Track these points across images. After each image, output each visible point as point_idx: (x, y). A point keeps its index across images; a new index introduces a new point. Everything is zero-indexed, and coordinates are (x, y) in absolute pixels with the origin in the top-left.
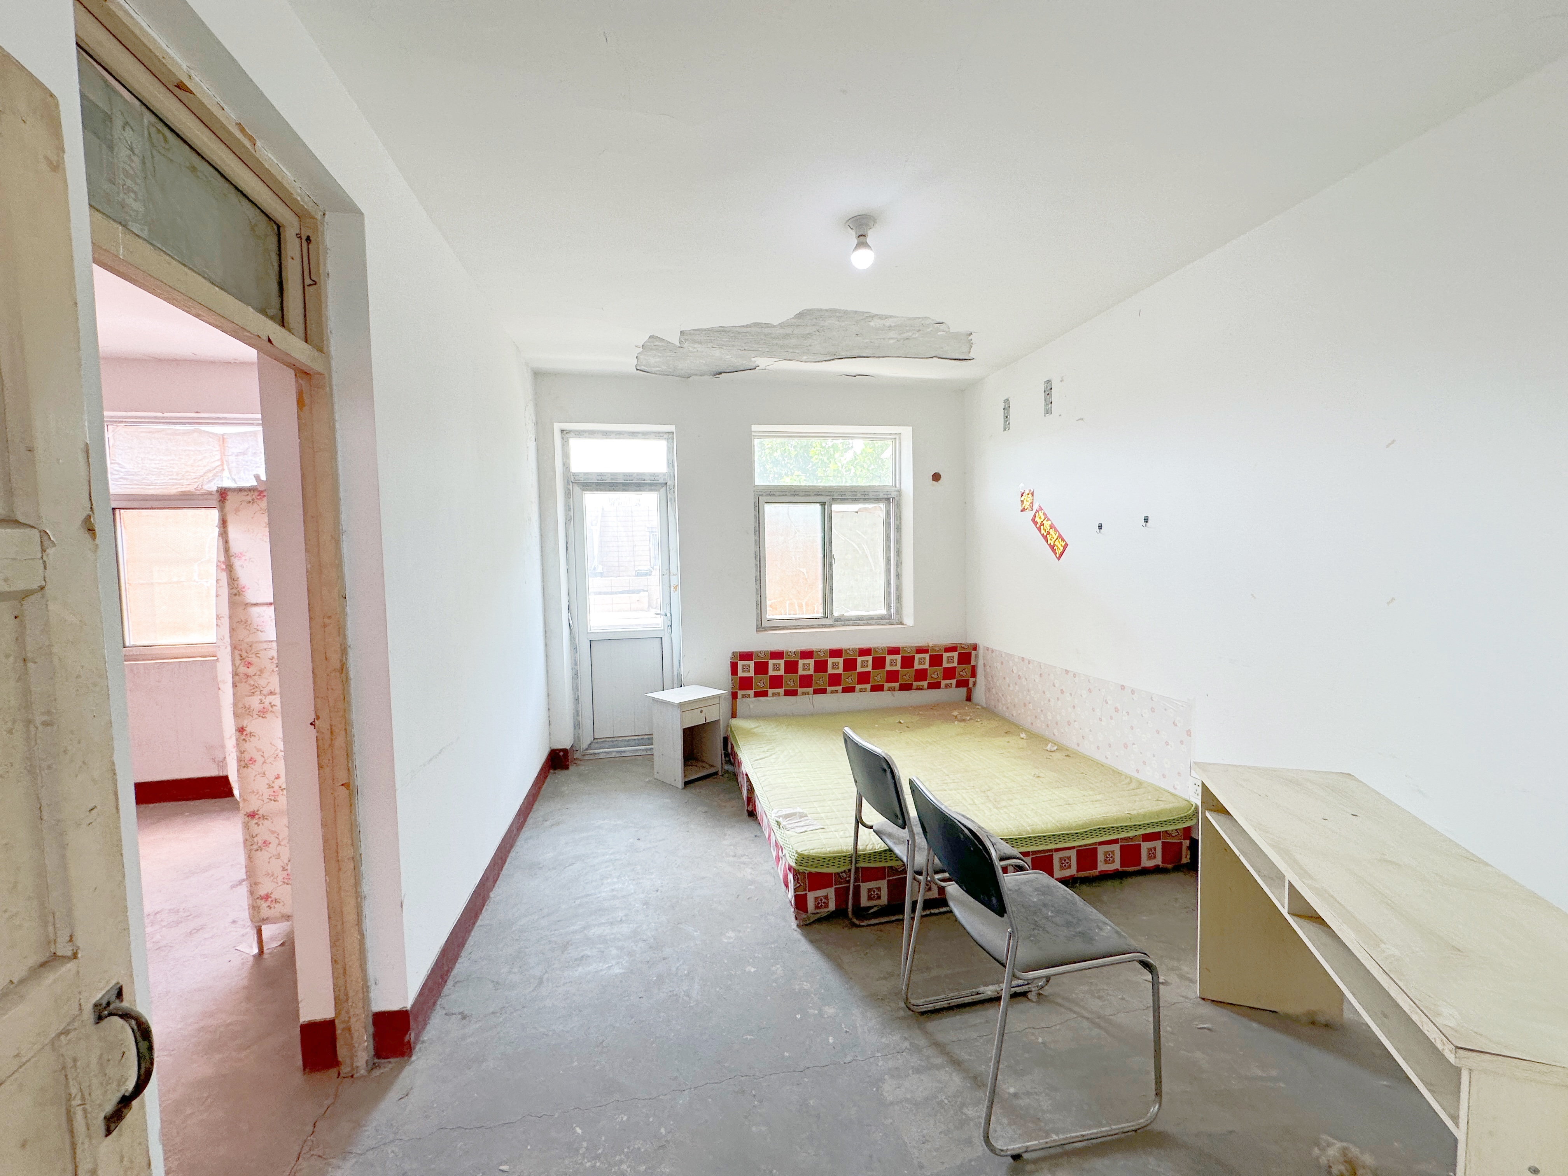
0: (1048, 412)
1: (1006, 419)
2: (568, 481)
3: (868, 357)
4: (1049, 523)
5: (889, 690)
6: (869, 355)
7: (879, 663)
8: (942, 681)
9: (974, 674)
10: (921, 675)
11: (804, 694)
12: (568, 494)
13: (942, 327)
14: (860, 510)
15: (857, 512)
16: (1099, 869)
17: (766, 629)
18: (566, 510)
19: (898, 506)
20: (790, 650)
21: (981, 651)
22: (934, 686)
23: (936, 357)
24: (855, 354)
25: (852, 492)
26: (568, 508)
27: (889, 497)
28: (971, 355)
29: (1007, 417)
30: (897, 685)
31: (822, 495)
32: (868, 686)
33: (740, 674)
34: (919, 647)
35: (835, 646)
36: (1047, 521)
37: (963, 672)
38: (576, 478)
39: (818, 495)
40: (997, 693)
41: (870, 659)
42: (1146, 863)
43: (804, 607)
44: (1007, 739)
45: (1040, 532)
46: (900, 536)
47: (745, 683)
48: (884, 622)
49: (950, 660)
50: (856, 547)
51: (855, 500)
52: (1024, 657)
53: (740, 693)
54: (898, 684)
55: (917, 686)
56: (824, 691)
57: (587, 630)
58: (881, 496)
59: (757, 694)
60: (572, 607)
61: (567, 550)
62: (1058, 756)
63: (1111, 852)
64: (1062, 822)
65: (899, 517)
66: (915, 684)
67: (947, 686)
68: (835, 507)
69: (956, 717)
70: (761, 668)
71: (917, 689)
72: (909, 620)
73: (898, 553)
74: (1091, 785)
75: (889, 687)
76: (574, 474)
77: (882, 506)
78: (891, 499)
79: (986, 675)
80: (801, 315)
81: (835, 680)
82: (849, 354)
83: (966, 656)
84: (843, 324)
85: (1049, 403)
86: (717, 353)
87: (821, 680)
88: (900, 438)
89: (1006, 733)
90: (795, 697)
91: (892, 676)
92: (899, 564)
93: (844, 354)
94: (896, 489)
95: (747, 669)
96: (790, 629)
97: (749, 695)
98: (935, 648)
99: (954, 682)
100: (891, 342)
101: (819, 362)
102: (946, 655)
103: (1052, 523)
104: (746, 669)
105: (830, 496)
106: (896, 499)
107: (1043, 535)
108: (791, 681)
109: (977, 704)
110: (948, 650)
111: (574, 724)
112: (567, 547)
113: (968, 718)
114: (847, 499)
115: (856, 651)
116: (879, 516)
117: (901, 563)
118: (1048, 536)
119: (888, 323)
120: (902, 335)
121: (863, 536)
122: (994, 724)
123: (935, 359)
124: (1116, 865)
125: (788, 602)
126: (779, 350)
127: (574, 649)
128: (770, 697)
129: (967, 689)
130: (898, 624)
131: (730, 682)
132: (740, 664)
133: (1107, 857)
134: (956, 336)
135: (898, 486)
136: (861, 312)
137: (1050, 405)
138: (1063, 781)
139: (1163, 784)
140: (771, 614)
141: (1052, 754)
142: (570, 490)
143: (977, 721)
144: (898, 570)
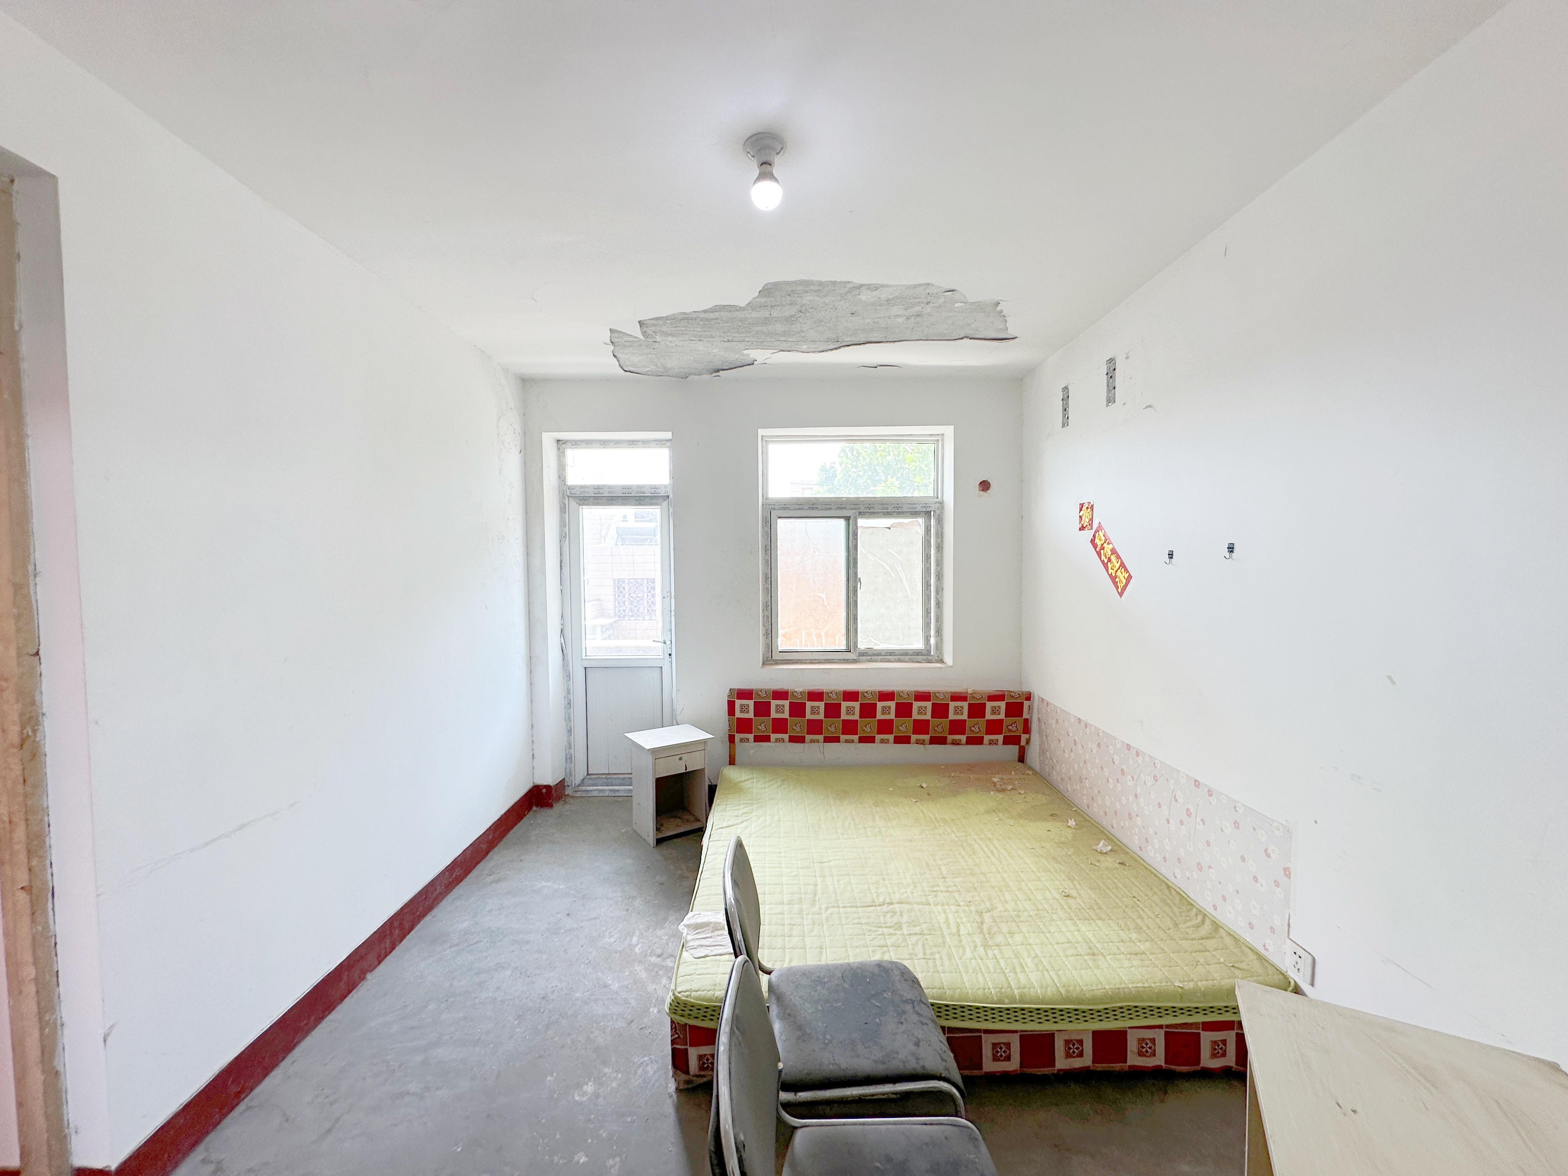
0: (1111, 400)
1: (1065, 412)
2: (563, 494)
3: (880, 342)
4: (1111, 546)
5: (918, 743)
6: (880, 340)
7: (904, 710)
8: (985, 736)
9: (1027, 729)
10: (958, 727)
11: (813, 741)
12: (563, 509)
13: (956, 296)
14: (893, 526)
15: (889, 528)
16: (1129, 1063)
17: (777, 662)
18: (561, 527)
19: (940, 521)
20: (796, 690)
21: (1036, 702)
22: (975, 741)
23: (967, 337)
24: (862, 338)
25: (883, 504)
26: (563, 524)
27: (928, 509)
28: (1011, 332)
29: (1066, 410)
30: (927, 737)
31: (845, 508)
32: (891, 737)
33: (738, 714)
34: (955, 693)
35: (851, 687)
36: (1108, 544)
37: (1013, 726)
38: (573, 491)
39: (840, 508)
40: (1051, 759)
41: (892, 704)
42: (1207, 1061)
43: (824, 638)
44: (1048, 825)
45: (1100, 558)
46: (942, 557)
47: (744, 726)
48: (920, 658)
49: (995, 711)
50: (888, 568)
51: (887, 514)
52: (1081, 718)
53: (738, 737)
54: (929, 736)
55: (954, 740)
56: (836, 740)
57: (582, 656)
58: (919, 508)
59: (758, 739)
60: (565, 631)
61: (561, 569)
62: (1109, 862)
63: (1150, 1040)
64: (1071, 988)
65: (940, 535)
66: (950, 738)
67: (991, 743)
68: (861, 522)
69: (995, 784)
70: (762, 709)
71: (953, 744)
72: (949, 659)
73: (939, 576)
74: (1139, 921)
75: (917, 740)
76: (570, 488)
77: (921, 520)
78: (932, 512)
79: (1040, 731)
80: (767, 291)
81: (850, 727)
82: (855, 340)
83: (1016, 708)
84: (826, 300)
85: (1111, 388)
86: (700, 347)
87: (832, 726)
88: (943, 440)
89: (1052, 815)
90: (802, 745)
91: (921, 727)
92: (939, 590)
93: (848, 340)
94: (938, 500)
95: (746, 710)
96: (805, 663)
97: (748, 739)
98: (974, 695)
99: (1000, 738)
100: (899, 320)
101: (823, 351)
102: (989, 705)
103: (1113, 546)
104: (744, 709)
105: (855, 509)
106: (938, 512)
107: (1103, 562)
108: (797, 726)
109: (1030, 768)
110: (993, 698)
111: (566, 757)
112: (561, 566)
113: (1010, 787)
114: (877, 513)
115: (876, 695)
116: (917, 532)
117: (943, 589)
118: (1109, 563)
119: (884, 294)
120: (910, 310)
121: (897, 556)
122: (1041, 799)
123: (965, 340)
124: (1159, 1060)
125: (804, 632)
126: (768, 339)
127: (567, 676)
128: (773, 742)
129: (1020, 748)
130: (937, 661)
131: (727, 723)
132: (738, 703)
133: (1143, 1047)
134: (979, 307)
135: (939, 497)
136: (841, 282)
137: (1114, 390)
138: (1100, 908)
139: (1248, 937)
140: (782, 644)
141: (1101, 858)
142: (565, 504)
143: (1020, 793)
144: (939, 597)
